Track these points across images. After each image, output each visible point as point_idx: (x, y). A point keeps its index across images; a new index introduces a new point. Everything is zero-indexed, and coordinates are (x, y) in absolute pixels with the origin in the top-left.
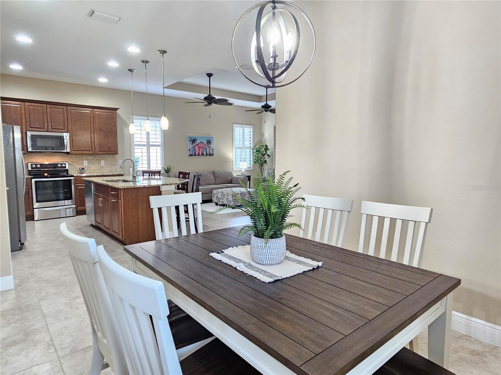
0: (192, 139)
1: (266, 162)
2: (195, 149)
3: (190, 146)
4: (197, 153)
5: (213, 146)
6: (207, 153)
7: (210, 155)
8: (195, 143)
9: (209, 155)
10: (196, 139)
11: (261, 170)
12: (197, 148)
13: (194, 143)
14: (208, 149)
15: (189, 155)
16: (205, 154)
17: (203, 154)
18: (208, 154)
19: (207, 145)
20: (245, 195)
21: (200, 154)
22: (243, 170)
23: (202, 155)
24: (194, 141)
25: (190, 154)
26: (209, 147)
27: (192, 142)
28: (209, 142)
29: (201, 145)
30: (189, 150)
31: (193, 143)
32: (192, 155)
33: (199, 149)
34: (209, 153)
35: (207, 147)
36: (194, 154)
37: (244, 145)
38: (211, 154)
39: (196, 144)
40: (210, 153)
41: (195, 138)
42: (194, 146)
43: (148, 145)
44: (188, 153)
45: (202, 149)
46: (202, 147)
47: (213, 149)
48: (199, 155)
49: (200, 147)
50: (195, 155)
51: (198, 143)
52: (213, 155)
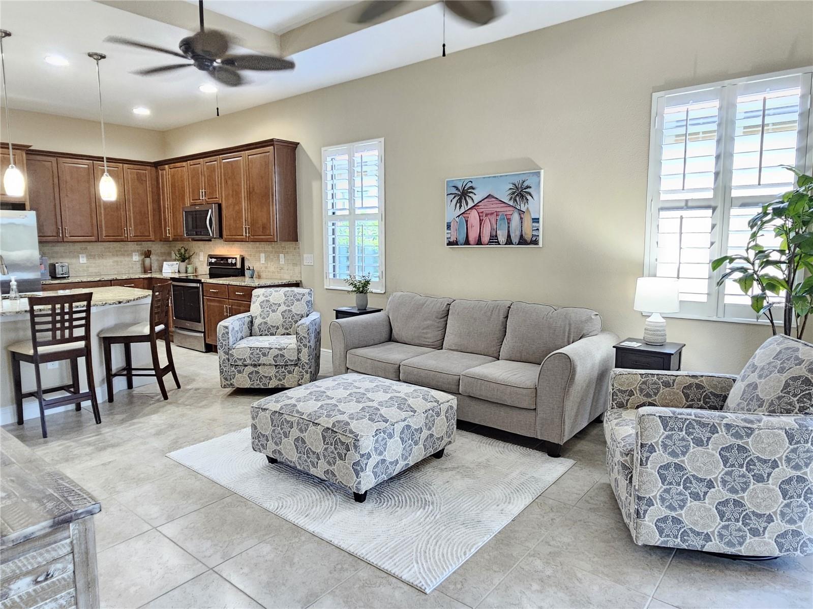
0: (457, 189)
2: (467, 221)
3: (451, 212)
4: (473, 236)
5: (538, 205)
6: (509, 236)
7: (523, 241)
8: (469, 201)
9: (519, 243)
10: (472, 188)
12: (474, 216)
13: (464, 202)
14: (516, 217)
15: (446, 242)
16: (502, 238)
17: (494, 240)
18: (515, 238)
19: (511, 203)
21: (486, 238)
23: (490, 243)
24: (463, 194)
25: (451, 240)
26: (521, 212)
27: (457, 198)
28: (521, 193)
29: (489, 207)
30: (449, 227)
31: (460, 201)
32: (455, 243)
33: (481, 221)
34: (518, 233)
35: (509, 211)
36: (462, 238)
38: (528, 237)
39: (471, 204)
40: (521, 236)
41: (469, 185)
42: (463, 210)
43: (352, 217)
44: (445, 236)
45: (494, 222)
46: (492, 214)
47: (536, 220)
48: (479, 242)
49: (486, 215)
50: (467, 242)
51: (477, 199)
52: (535, 242)
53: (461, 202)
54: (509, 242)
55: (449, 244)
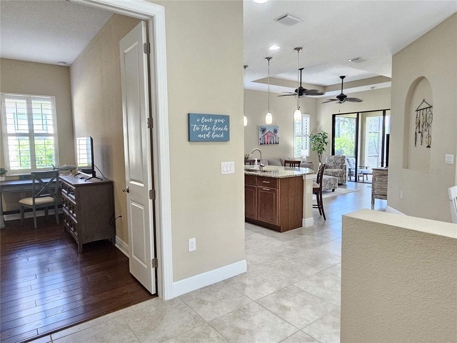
0: (262, 129)
1: (324, 149)
2: (265, 138)
3: (261, 135)
4: (266, 142)
5: (278, 134)
6: (274, 142)
7: (276, 143)
10: (265, 129)
11: (320, 157)
12: (266, 136)
14: (275, 137)
15: (260, 144)
16: (272, 143)
18: (275, 143)
19: (274, 134)
20: (327, 182)
21: (269, 143)
22: (305, 157)
23: (270, 144)
24: (264, 130)
27: (262, 131)
28: (276, 131)
29: (269, 134)
30: (260, 140)
32: (262, 144)
33: (268, 138)
36: (263, 143)
37: (302, 133)
38: (277, 142)
39: (265, 133)
40: (276, 142)
42: (264, 135)
44: (259, 142)
45: (270, 138)
46: (270, 136)
47: (278, 138)
48: (267, 144)
50: (265, 144)
51: (267, 132)
52: (278, 143)
53: (263, 133)
54: (274, 144)
55: (261, 144)
